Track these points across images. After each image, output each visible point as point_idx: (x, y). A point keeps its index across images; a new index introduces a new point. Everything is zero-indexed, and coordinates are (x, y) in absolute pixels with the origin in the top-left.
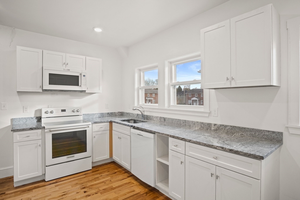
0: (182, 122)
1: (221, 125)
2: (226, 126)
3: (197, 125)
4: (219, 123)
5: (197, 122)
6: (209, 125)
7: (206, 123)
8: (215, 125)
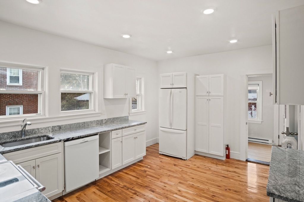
0: (81, 124)
1: (108, 119)
2: (110, 119)
3: (94, 123)
4: (106, 118)
5: (94, 121)
6: (102, 120)
7: (100, 120)
8: (105, 119)
